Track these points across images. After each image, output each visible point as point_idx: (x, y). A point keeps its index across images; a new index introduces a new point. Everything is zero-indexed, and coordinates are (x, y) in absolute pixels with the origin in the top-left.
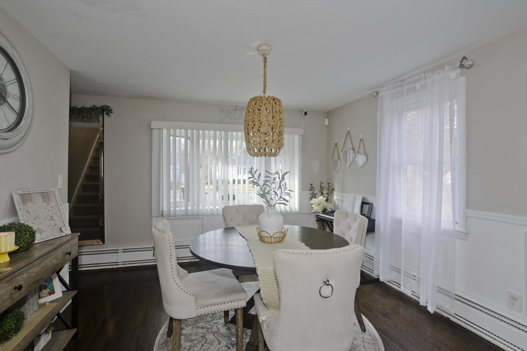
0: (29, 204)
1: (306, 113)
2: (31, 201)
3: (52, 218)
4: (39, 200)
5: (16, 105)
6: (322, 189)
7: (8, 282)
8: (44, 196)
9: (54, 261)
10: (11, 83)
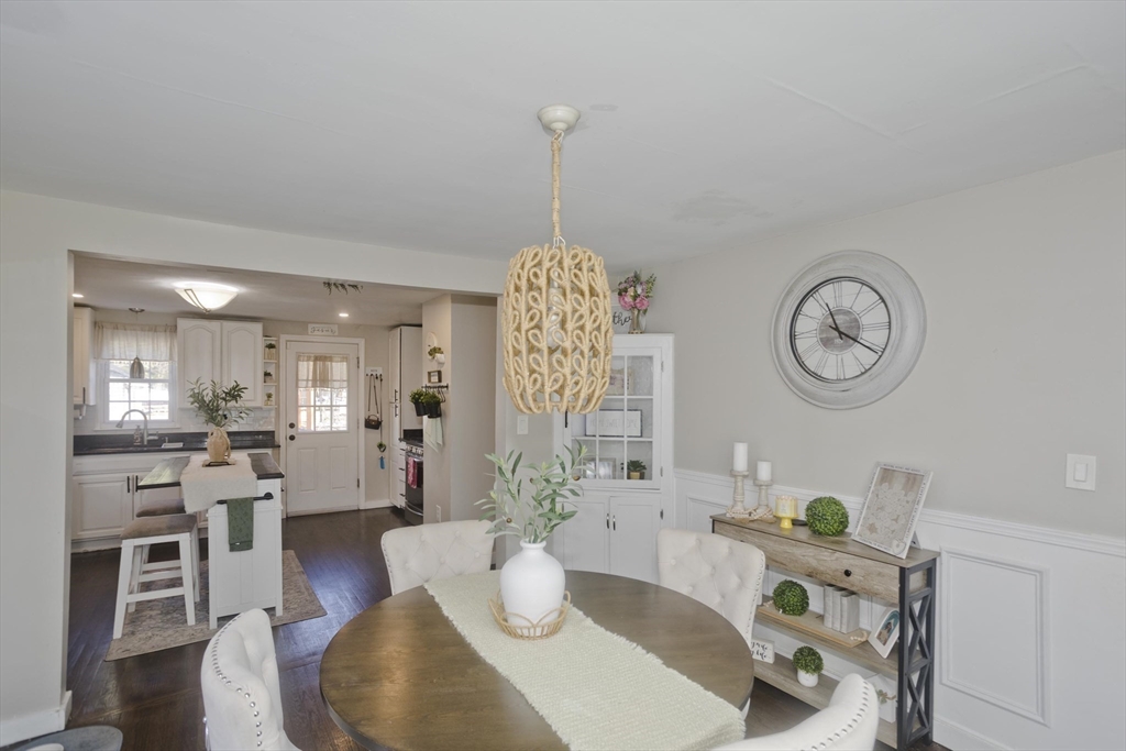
0: (885, 486)
2: (890, 482)
8: (909, 479)
10: (869, 310)
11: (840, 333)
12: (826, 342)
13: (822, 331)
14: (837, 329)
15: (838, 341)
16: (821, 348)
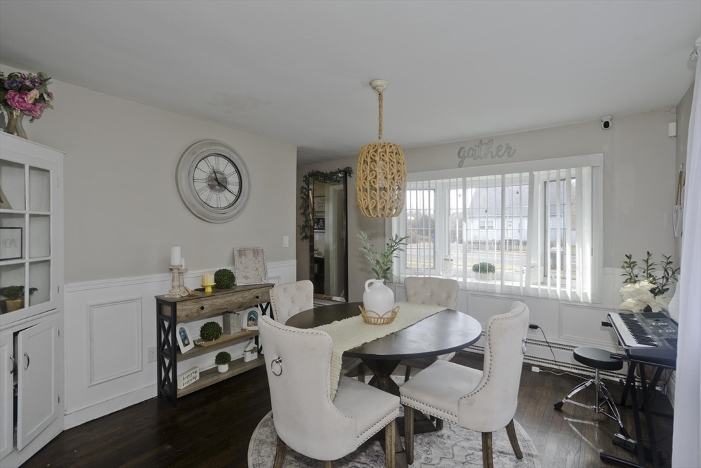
0: (243, 258)
1: (606, 125)
2: (245, 256)
3: (257, 269)
4: (250, 255)
5: (235, 189)
6: (649, 266)
7: (195, 302)
8: (255, 253)
9: (241, 300)
10: (231, 175)
11: (219, 183)
12: (212, 187)
13: (209, 181)
14: (216, 180)
15: (218, 187)
16: (208, 190)
